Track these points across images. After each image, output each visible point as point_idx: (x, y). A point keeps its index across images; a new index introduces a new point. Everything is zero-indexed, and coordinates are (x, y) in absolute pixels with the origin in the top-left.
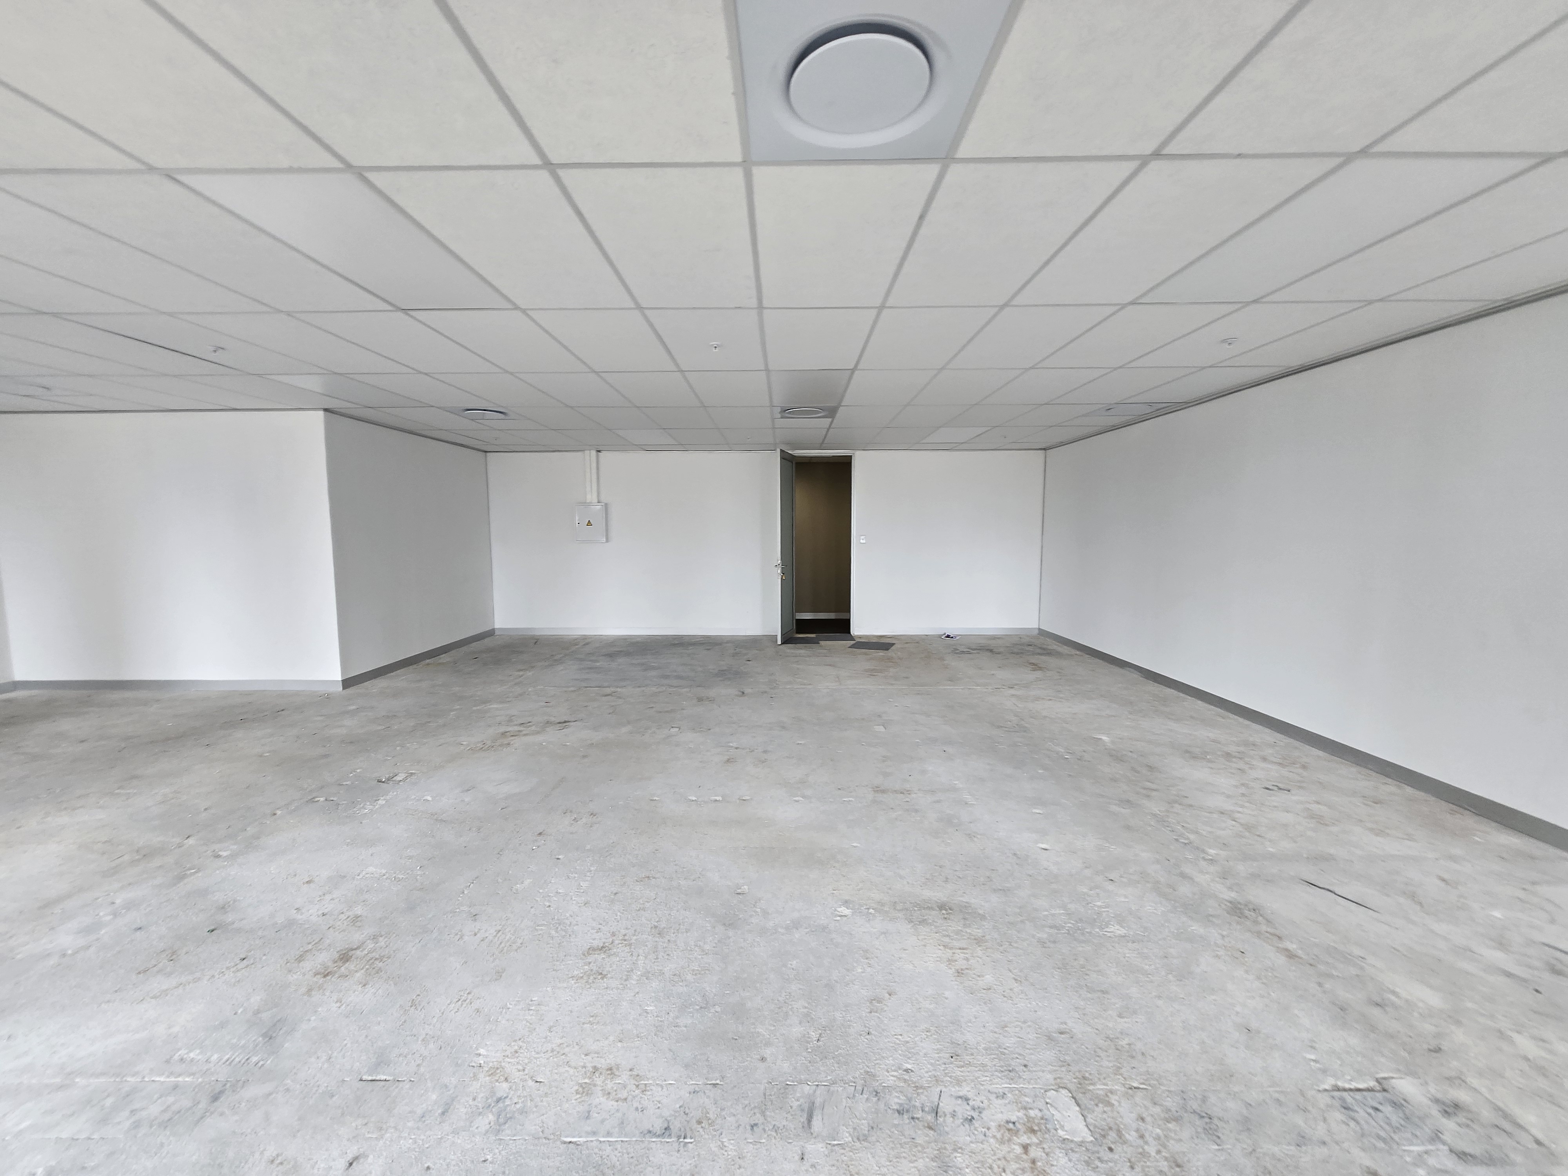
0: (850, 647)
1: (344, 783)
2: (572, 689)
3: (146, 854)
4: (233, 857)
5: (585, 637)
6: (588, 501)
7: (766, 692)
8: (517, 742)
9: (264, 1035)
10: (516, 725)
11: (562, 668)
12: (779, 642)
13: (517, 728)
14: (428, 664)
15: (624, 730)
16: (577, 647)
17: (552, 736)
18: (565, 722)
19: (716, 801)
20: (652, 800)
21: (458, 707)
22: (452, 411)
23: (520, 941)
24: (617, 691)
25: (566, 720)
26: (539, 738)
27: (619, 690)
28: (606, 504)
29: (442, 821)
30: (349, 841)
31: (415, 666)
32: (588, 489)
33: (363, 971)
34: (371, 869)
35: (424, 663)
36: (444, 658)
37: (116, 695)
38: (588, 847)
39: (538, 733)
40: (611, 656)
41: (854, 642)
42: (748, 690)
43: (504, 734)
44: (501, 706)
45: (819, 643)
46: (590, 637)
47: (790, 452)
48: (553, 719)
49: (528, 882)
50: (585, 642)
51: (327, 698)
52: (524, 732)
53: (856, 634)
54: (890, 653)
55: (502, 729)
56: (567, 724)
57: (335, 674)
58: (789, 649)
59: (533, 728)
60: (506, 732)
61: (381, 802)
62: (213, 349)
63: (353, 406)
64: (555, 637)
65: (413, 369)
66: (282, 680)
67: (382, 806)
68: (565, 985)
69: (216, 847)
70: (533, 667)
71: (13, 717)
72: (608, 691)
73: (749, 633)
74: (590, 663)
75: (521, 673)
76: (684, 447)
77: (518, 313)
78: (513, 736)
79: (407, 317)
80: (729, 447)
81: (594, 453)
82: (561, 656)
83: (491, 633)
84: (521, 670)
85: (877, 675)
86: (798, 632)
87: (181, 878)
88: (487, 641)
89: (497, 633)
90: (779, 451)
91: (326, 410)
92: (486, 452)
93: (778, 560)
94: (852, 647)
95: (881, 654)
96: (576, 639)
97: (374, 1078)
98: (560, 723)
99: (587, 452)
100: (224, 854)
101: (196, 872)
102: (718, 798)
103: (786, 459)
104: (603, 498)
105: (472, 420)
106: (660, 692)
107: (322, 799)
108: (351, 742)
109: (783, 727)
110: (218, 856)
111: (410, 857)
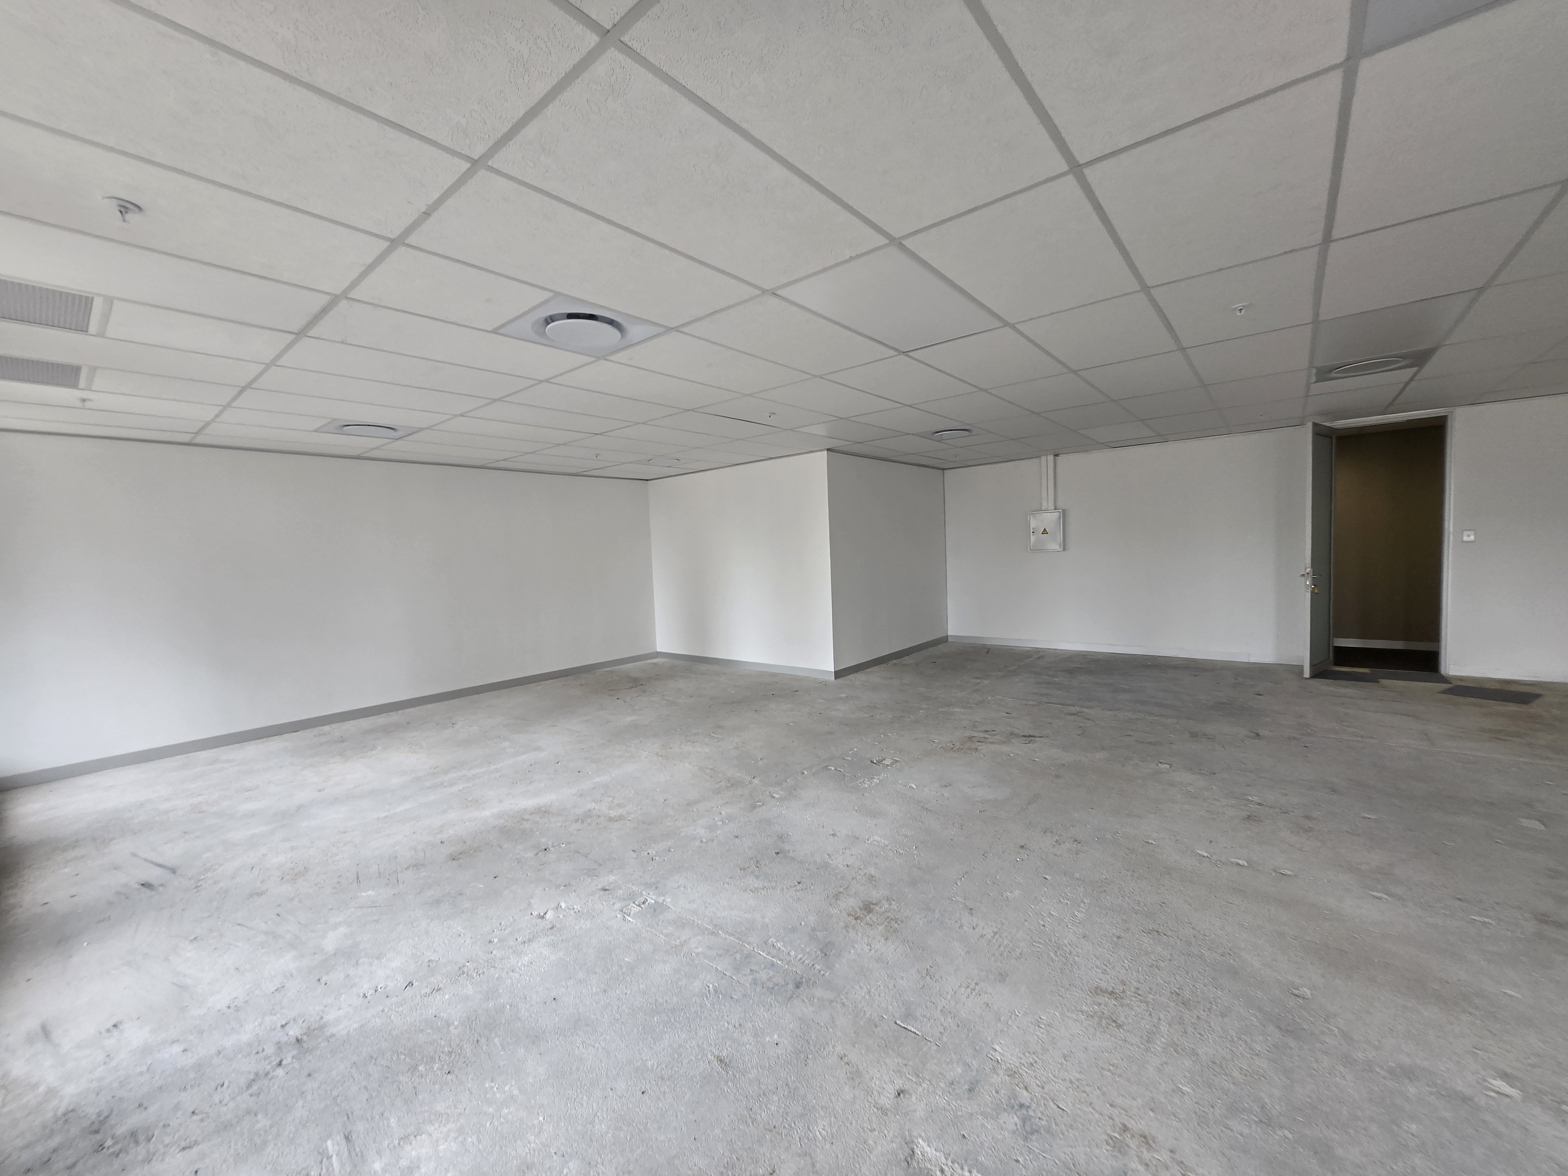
0: (1441, 693)
1: (846, 758)
2: (1032, 703)
3: (734, 784)
4: (782, 799)
5: (1037, 650)
6: (1043, 509)
7: (1294, 738)
8: (983, 748)
9: (821, 950)
10: (981, 731)
11: (1018, 680)
12: (1307, 673)
13: (982, 735)
14: (895, 664)
15: (1100, 755)
16: (1030, 659)
17: (1017, 748)
18: (1030, 736)
19: (1238, 864)
20: (1147, 843)
21: (926, 706)
22: (922, 435)
23: (1019, 951)
24: (1083, 712)
25: (1031, 734)
26: (1005, 748)
27: (1086, 710)
28: (1064, 511)
29: (927, 809)
30: (856, 808)
31: (885, 665)
32: (1044, 495)
33: (883, 926)
34: (876, 838)
35: (891, 662)
36: (907, 660)
37: (704, 667)
38: (1077, 875)
39: (1003, 743)
40: (1071, 672)
41: (1451, 685)
42: (1263, 732)
43: (971, 738)
44: (962, 711)
45: (1378, 682)
46: (1043, 650)
47: (1328, 424)
48: (1016, 731)
49: (1017, 892)
50: (1039, 655)
51: (825, 684)
52: (990, 740)
53: (1451, 673)
54: (1533, 708)
55: (968, 733)
56: (1033, 738)
57: (829, 666)
58: (1323, 686)
59: (998, 737)
60: (973, 737)
61: (876, 781)
62: (769, 415)
63: (847, 443)
64: (1006, 647)
65: (901, 404)
66: (794, 667)
67: (877, 784)
68: (1074, 1016)
69: (772, 789)
70: (989, 676)
71: (658, 675)
72: (1073, 709)
73: (1253, 660)
74: (1046, 677)
75: (978, 681)
76: (1163, 439)
77: (1007, 329)
78: (979, 742)
79: (907, 359)
80: (1226, 429)
81: (1051, 458)
82: (1015, 667)
83: (944, 640)
84: (977, 678)
85: (1509, 741)
86: (1337, 664)
87: (754, 807)
88: (941, 647)
89: (950, 640)
90: (1309, 426)
91: (828, 450)
92: (944, 469)
93: (1306, 568)
94: (1445, 692)
95: (1512, 708)
96: (1029, 651)
97: (906, 1026)
98: (1024, 736)
99: (1043, 458)
100: (776, 796)
101: (762, 805)
102: (1241, 862)
103: (1321, 434)
104: (1060, 504)
105: (938, 441)
106: (1138, 719)
107: (833, 768)
108: (847, 725)
109: (1333, 790)
110: (773, 797)
111: (906, 836)
